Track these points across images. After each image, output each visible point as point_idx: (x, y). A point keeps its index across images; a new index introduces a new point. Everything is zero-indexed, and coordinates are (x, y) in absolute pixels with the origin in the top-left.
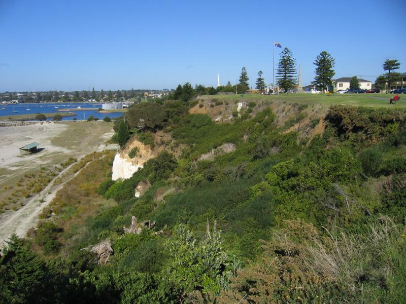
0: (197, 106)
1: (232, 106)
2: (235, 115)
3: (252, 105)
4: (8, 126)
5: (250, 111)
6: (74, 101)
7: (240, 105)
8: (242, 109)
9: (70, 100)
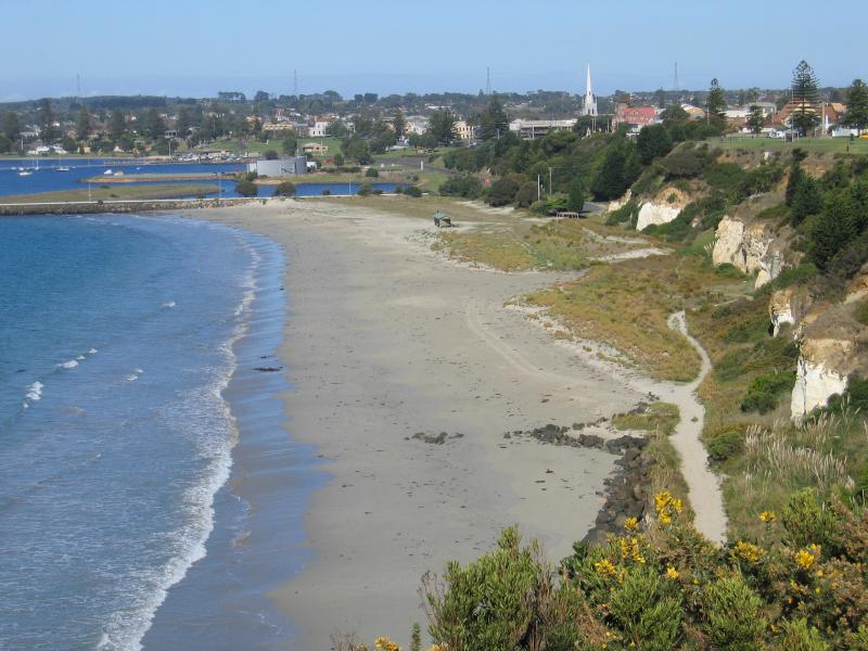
0: (724, 156)
1: (757, 155)
2: (763, 163)
3: (778, 154)
4: (185, 207)
5: (777, 159)
7: (767, 154)
8: (769, 157)
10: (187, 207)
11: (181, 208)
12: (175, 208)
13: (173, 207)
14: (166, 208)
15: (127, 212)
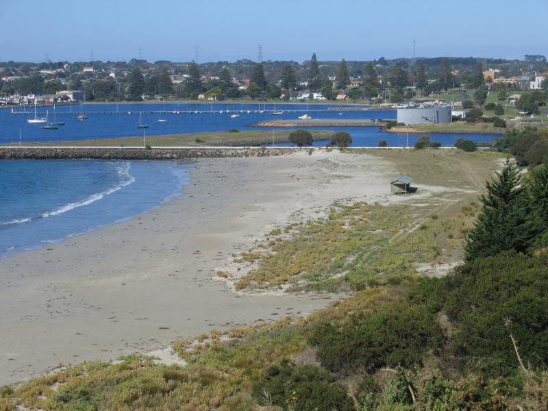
4: (230, 156)
6: (253, 97)
9: (238, 94)
10: (232, 155)
11: (226, 156)
12: (220, 156)
13: (218, 155)
14: (212, 156)
15: (172, 158)
